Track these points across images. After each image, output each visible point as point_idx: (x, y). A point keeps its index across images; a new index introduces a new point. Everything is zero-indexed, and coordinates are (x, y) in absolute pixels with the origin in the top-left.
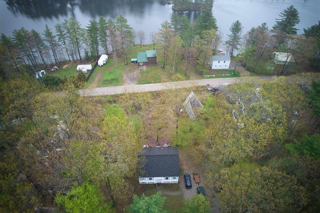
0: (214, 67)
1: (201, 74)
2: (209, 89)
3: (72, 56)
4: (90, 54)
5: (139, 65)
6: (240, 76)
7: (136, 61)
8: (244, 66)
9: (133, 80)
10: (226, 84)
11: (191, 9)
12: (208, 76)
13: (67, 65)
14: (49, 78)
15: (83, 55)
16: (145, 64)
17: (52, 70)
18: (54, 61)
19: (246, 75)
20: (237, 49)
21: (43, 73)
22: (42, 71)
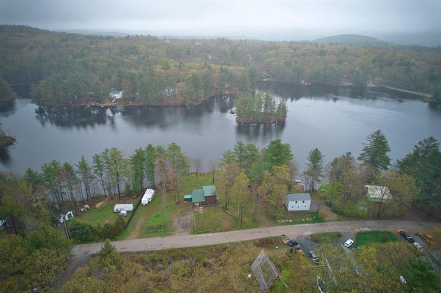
0: (290, 209)
1: (274, 220)
2: (285, 242)
3: (109, 189)
4: (131, 187)
5: (194, 206)
6: (324, 221)
7: (191, 199)
8: (329, 205)
9: (185, 227)
10: (308, 233)
11: (260, 121)
12: (283, 221)
13: (101, 203)
14: (78, 226)
15: (123, 188)
16: (202, 204)
17: (82, 210)
18: (85, 197)
19: (333, 219)
20: (319, 181)
21: (69, 216)
22: (69, 213)
